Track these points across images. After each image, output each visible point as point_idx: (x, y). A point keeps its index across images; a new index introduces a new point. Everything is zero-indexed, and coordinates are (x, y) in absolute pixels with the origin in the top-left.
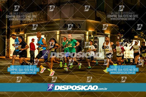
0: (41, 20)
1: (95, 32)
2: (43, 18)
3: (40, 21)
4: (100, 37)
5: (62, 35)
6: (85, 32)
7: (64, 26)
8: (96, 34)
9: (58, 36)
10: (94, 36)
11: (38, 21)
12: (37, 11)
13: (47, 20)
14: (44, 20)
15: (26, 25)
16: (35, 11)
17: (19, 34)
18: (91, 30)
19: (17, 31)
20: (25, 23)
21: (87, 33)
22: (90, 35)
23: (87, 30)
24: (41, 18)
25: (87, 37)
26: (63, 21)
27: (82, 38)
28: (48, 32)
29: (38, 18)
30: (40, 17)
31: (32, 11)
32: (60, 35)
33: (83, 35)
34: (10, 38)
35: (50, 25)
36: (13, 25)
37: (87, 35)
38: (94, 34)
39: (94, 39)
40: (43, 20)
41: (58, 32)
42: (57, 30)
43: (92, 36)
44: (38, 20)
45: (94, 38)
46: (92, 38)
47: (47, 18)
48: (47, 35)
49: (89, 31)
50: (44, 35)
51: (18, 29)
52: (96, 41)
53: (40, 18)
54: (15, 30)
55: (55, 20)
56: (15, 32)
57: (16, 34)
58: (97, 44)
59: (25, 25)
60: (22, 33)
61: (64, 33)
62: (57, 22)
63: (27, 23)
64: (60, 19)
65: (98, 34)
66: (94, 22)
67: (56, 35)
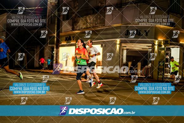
0: (97, 25)
1: (168, 41)
2: (100, 23)
3: (96, 27)
4: (173, 48)
5: (123, 45)
6: (153, 41)
7: (126, 33)
8: (168, 43)
9: (118, 46)
10: (165, 47)
11: (93, 27)
12: (93, 15)
13: (104, 26)
14: (101, 25)
15: (79, 31)
16: (90, 14)
17: (70, 43)
18: (161, 38)
19: (68, 39)
20: (78, 29)
21: (156, 43)
22: (159, 45)
23: (156, 39)
24: (98, 24)
25: (156, 47)
26: (124, 26)
27: (149, 49)
28: (105, 40)
29: (94, 23)
30: (97, 21)
31: (87, 15)
32: (120, 44)
33: (151, 45)
34: (59, 48)
35: (108, 32)
36: (63, 32)
37: (156, 45)
38: (166, 43)
39: (165, 50)
40: (99, 25)
41: (118, 41)
42: (117, 38)
43: (163, 47)
44: (94, 25)
45: (166, 48)
46: (163, 49)
47: (104, 23)
48: (104, 45)
49: (159, 40)
50: (100, 45)
51: (69, 37)
52: (168, 53)
53: (95, 23)
54: (66, 38)
55: (114, 25)
56: (65, 40)
57: (67, 43)
58: (168, 57)
59: (77, 31)
60: (74, 41)
61: (125, 42)
62: (117, 28)
63: (80, 29)
64: (121, 24)
65: (171, 44)
66: (165, 27)
67: (116, 44)
